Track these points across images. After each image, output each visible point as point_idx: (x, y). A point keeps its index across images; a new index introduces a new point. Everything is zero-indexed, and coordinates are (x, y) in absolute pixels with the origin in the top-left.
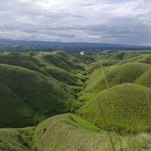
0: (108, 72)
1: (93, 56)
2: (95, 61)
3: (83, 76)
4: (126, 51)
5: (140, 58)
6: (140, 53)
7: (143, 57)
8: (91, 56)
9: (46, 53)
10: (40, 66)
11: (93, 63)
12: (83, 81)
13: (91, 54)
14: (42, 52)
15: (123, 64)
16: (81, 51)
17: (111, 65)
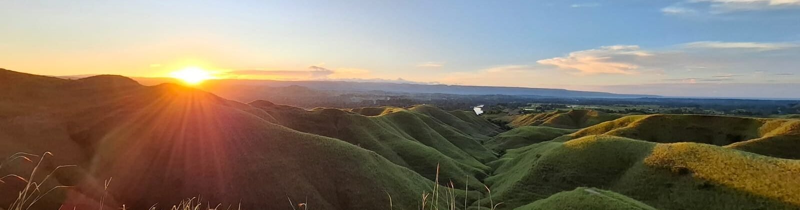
0: (538, 156)
1: (505, 118)
2: (509, 129)
3: (481, 165)
4: (586, 107)
5: (622, 124)
6: (620, 112)
7: (629, 121)
8: (498, 118)
9: (396, 110)
10: (382, 138)
11: (504, 134)
12: (480, 177)
13: (500, 112)
14: (388, 109)
15: (577, 137)
16: (476, 106)
17: (550, 139)
